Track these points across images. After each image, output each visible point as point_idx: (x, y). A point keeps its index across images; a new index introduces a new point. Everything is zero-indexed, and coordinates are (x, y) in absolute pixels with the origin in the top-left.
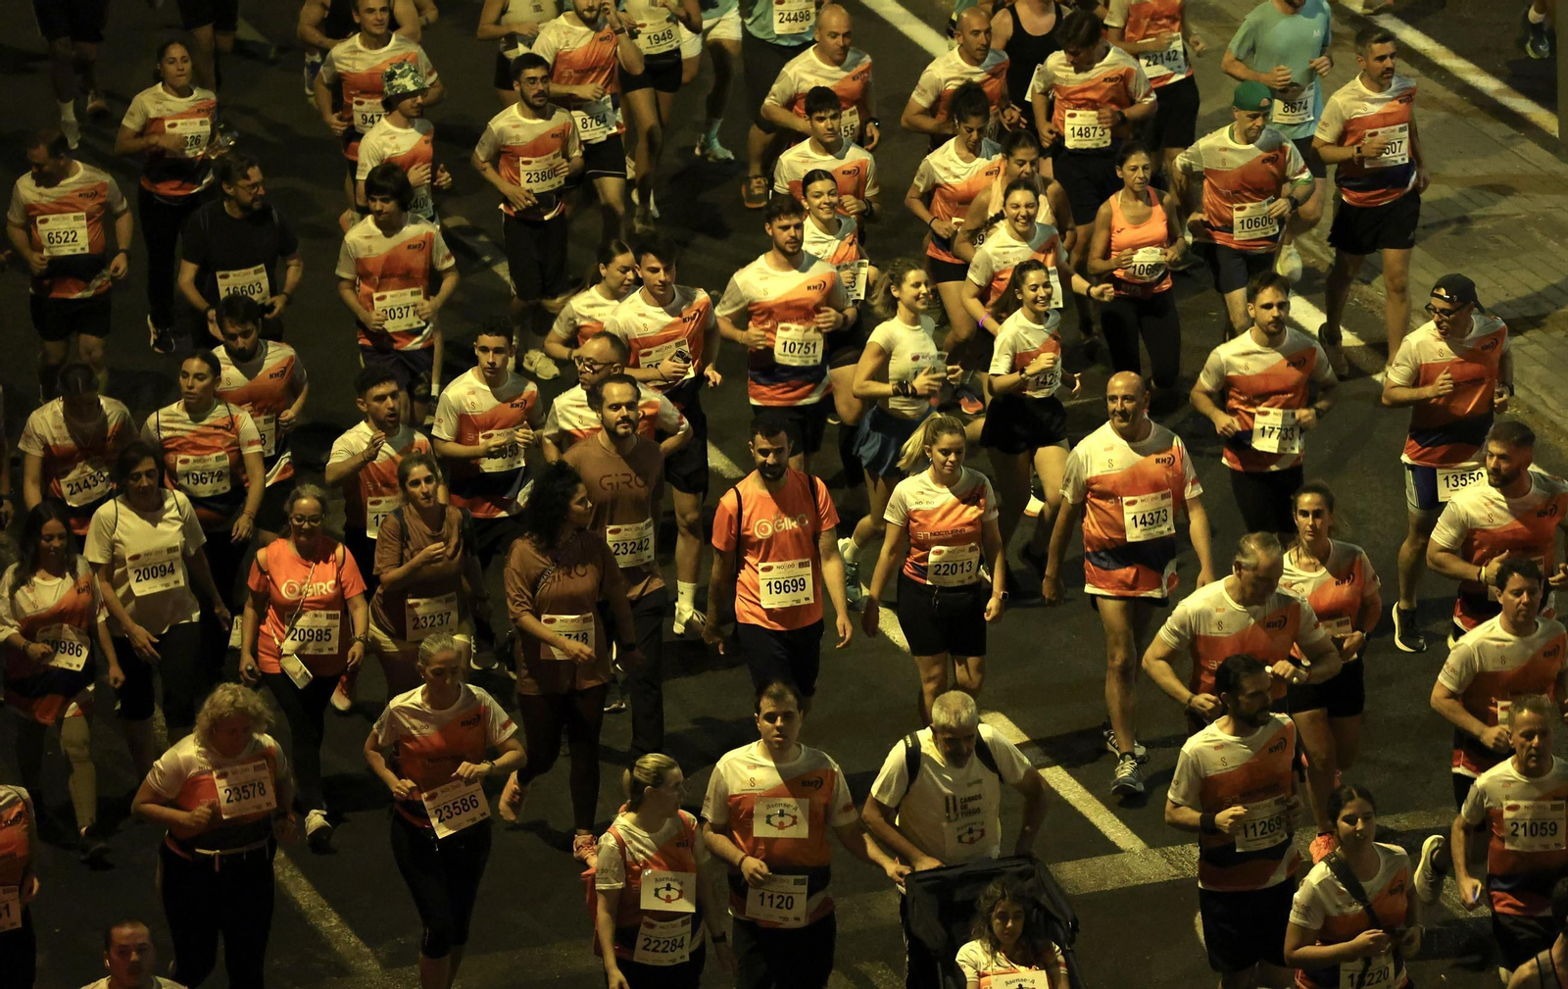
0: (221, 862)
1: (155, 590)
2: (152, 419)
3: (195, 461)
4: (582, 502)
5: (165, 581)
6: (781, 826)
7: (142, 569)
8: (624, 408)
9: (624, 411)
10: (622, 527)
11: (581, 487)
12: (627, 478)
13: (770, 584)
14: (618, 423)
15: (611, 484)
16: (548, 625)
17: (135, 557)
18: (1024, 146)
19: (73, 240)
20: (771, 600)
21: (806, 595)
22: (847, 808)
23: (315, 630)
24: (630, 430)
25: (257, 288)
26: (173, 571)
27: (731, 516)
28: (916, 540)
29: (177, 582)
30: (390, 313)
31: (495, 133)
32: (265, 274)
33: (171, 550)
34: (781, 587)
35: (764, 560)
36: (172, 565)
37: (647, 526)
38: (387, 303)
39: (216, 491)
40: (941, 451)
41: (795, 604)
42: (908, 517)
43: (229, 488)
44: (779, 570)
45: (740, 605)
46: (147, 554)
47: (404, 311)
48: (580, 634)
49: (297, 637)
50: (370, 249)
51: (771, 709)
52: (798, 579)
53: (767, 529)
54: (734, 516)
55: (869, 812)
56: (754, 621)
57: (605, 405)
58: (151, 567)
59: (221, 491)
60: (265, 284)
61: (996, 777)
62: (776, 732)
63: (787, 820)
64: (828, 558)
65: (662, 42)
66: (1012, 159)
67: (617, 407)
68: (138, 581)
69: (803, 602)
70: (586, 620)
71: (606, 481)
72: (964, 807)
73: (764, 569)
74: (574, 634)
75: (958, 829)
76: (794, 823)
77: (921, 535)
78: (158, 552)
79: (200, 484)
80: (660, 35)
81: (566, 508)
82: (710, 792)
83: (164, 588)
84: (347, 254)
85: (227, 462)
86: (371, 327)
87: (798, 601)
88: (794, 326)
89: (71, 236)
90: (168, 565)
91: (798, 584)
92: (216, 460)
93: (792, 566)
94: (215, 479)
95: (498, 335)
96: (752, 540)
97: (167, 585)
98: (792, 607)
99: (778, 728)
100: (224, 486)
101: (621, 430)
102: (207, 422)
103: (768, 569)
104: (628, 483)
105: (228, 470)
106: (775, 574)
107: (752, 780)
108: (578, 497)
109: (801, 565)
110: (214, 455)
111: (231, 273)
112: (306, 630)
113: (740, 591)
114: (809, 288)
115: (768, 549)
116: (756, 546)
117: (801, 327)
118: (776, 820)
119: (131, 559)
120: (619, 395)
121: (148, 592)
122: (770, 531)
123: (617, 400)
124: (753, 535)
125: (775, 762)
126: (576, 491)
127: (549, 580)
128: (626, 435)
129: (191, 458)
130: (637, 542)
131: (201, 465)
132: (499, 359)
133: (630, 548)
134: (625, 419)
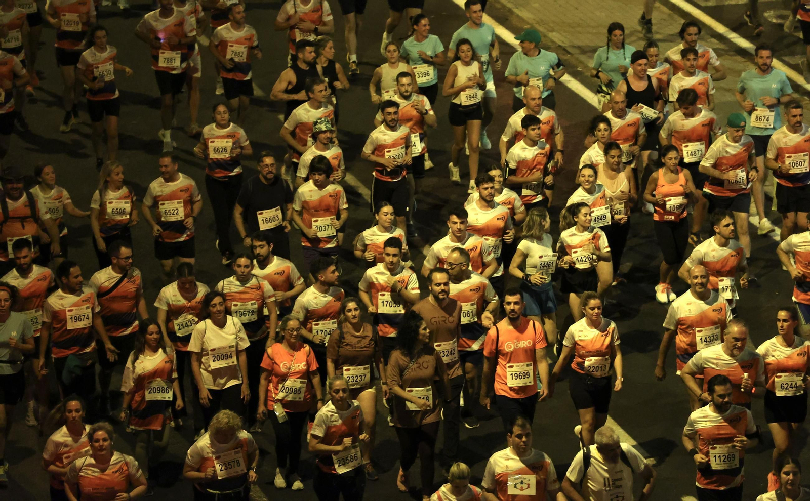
0: (218, 498)
1: (222, 366)
2: (221, 284)
3: (241, 305)
4: (425, 329)
5: (227, 361)
6: (522, 489)
7: (216, 355)
8: (442, 285)
9: (442, 287)
10: (442, 343)
11: (424, 323)
12: (443, 319)
13: (512, 374)
14: (439, 293)
15: (436, 322)
16: (410, 393)
17: (213, 350)
18: (614, 149)
19: (177, 214)
20: (513, 383)
21: (529, 381)
22: (555, 481)
23: (294, 388)
24: (445, 296)
25: (277, 219)
26: (231, 357)
27: (493, 340)
28: (578, 353)
29: (233, 362)
30: (320, 228)
31: (374, 138)
32: (280, 211)
33: (230, 347)
34: (518, 376)
35: (508, 363)
36: (231, 354)
37: (454, 342)
38: (318, 224)
39: (250, 320)
40: (590, 308)
41: (524, 385)
42: (575, 344)
43: (256, 318)
44: (517, 368)
45: (497, 386)
46: (219, 349)
47: (327, 227)
48: (425, 397)
49: (284, 391)
50: (311, 196)
51: (520, 432)
52: (526, 372)
53: (511, 347)
54: (495, 340)
55: (565, 484)
56: (503, 394)
57: (433, 284)
58: (220, 355)
59: (253, 320)
60: (280, 216)
61: (630, 469)
62: (522, 443)
63: (525, 486)
64: (541, 362)
65: (472, 99)
66: (608, 156)
67: (439, 285)
68: (214, 361)
69: (528, 384)
70: (428, 390)
71: (433, 320)
72: (613, 484)
73: (509, 367)
74: (422, 397)
75: (611, 495)
76: (528, 487)
77: (582, 352)
78: (225, 348)
79: (243, 317)
80: (472, 95)
81: (417, 333)
82: (486, 473)
83: (227, 365)
84: (299, 199)
85: (256, 306)
86: (310, 236)
87: (526, 383)
88: (490, 239)
89: (176, 212)
90: (229, 354)
91: (526, 375)
92: (252, 305)
93: (524, 365)
94: (250, 314)
95: (395, 247)
96: (504, 352)
97: (228, 364)
98: (523, 386)
99: (524, 442)
100: (254, 318)
101: (441, 297)
102: (247, 286)
103: (511, 367)
104: (444, 321)
105: (256, 310)
106: (515, 369)
107: (507, 467)
108: (423, 327)
109: (528, 365)
110: (250, 303)
111: (264, 211)
112: (289, 387)
113: (497, 379)
114: (498, 219)
115: (511, 357)
116: (505, 355)
117: (494, 239)
118: (519, 486)
119: (211, 350)
120: (440, 279)
121: (218, 367)
122: (513, 348)
123: (439, 281)
124: (504, 349)
125: (519, 457)
126: (421, 324)
127: (409, 371)
128: (444, 299)
129: (239, 303)
130: (450, 350)
131: (244, 307)
132: (395, 259)
133: (446, 354)
134: (443, 291)
